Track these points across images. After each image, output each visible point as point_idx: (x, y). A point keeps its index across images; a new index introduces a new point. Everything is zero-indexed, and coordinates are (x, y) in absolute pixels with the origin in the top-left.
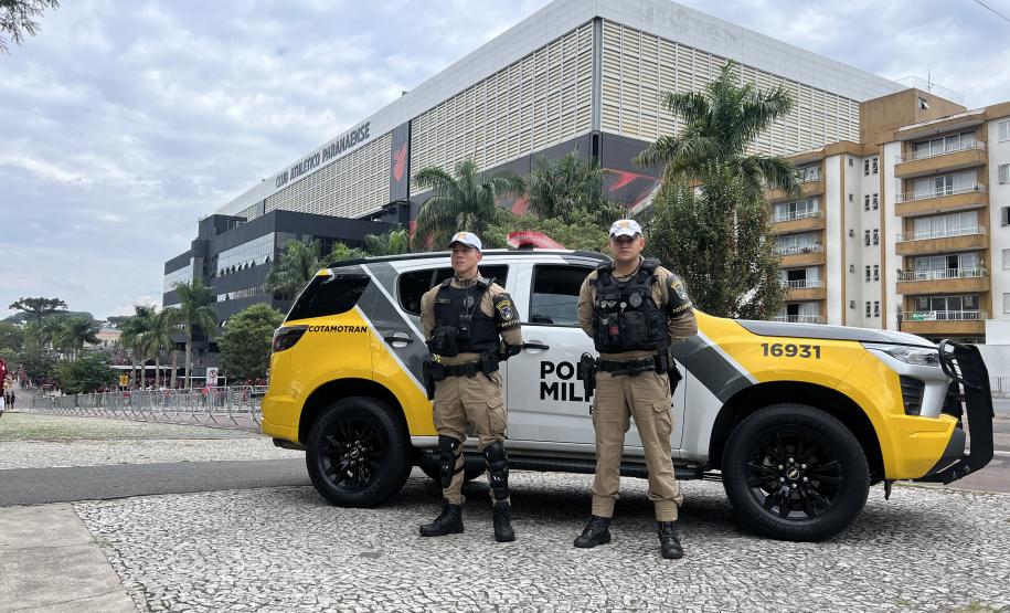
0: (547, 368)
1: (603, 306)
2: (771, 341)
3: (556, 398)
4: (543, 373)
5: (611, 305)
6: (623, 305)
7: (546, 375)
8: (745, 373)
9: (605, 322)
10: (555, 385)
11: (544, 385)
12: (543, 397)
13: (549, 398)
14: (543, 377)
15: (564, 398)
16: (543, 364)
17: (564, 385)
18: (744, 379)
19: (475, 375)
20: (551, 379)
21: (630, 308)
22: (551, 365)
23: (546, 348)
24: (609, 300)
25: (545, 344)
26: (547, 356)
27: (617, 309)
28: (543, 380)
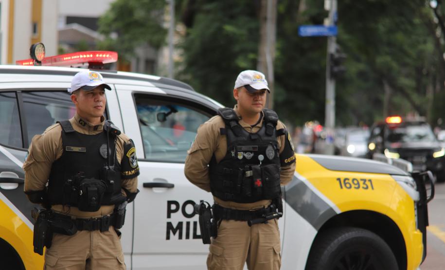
0: (173, 207)
1: (240, 157)
2: (343, 175)
3: (180, 237)
4: (170, 212)
5: (249, 156)
6: (261, 157)
7: (172, 215)
8: (332, 204)
9: (249, 173)
10: (180, 224)
11: (169, 225)
12: (168, 238)
13: (174, 237)
14: (169, 216)
15: (188, 237)
16: (170, 203)
17: (188, 223)
18: (331, 210)
19: (107, 230)
20: (177, 218)
21: (266, 161)
22: (176, 203)
23: (171, 186)
24: (245, 152)
25: (170, 182)
26: (172, 195)
27: (255, 160)
28: (169, 220)
